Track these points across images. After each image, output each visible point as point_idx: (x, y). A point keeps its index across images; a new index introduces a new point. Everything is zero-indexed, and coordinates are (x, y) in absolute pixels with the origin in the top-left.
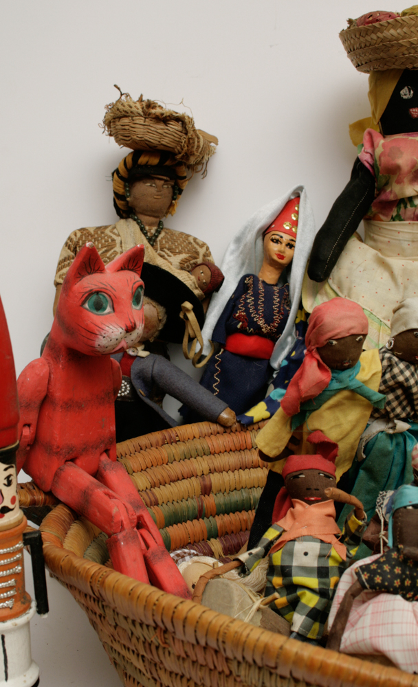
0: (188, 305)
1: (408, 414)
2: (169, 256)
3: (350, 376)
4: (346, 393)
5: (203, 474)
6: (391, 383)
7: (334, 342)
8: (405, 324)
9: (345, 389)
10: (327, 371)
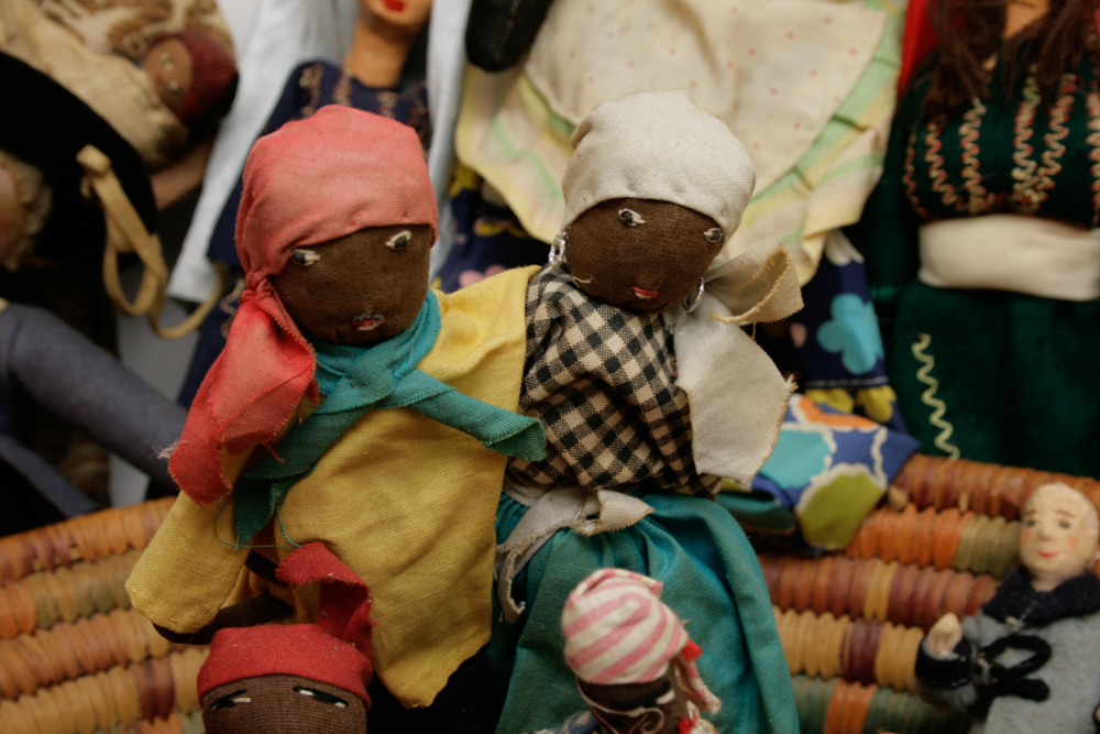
0: (92, 157)
1: (642, 472)
2: (75, 15)
3: (393, 364)
4: (388, 420)
5: (149, 657)
6: (563, 377)
7: (310, 256)
8: (592, 185)
9: (383, 404)
10: (302, 351)
